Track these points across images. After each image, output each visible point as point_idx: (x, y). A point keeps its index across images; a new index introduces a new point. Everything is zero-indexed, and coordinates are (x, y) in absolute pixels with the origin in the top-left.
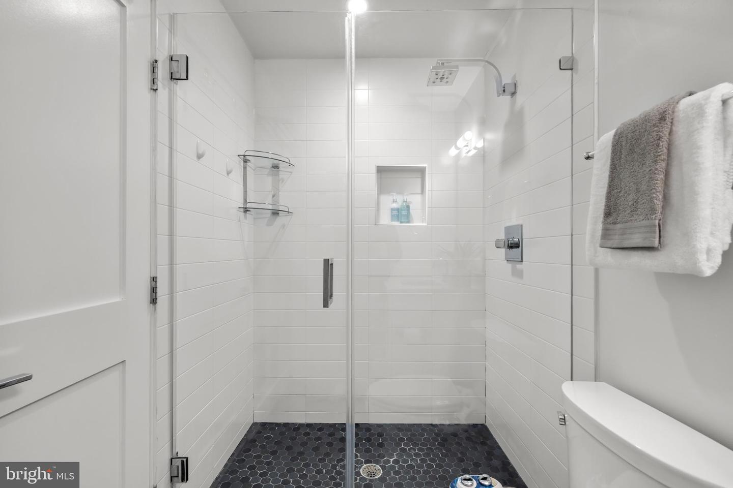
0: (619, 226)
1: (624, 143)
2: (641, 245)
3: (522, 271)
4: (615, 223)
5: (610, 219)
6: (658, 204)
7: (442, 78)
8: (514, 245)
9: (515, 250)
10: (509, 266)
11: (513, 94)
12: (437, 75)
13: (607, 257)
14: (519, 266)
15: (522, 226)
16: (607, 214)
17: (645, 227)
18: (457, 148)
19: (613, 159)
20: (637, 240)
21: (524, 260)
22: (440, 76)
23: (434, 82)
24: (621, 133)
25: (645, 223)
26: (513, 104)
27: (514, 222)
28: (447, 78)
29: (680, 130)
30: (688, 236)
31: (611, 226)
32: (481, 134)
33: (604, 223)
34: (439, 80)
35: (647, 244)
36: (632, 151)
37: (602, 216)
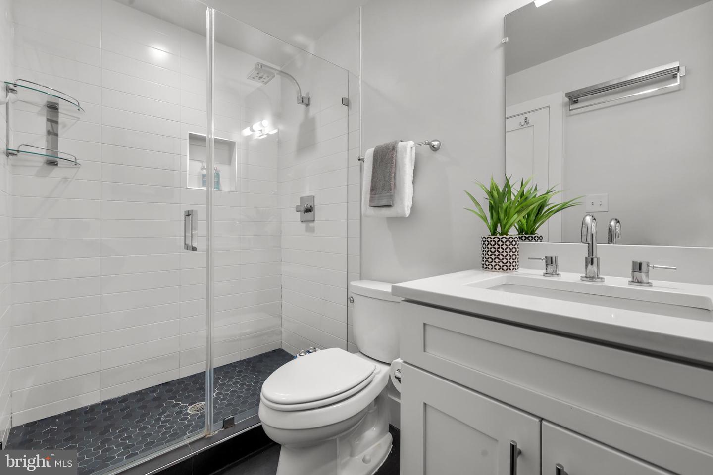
0: (377, 196)
1: (378, 156)
2: (386, 204)
3: (314, 227)
4: (375, 194)
5: (373, 193)
6: (392, 186)
7: (261, 77)
8: (309, 210)
9: (309, 213)
10: (304, 225)
11: (308, 105)
12: (258, 74)
13: (372, 211)
14: (311, 224)
15: (314, 197)
16: (372, 190)
17: (388, 196)
18: (252, 130)
19: (374, 163)
20: (384, 202)
21: (315, 219)
22: (260, 75)
23: (253, 78)
24: (377, 151)
25: (388, 194)
26: (307, 112)
27: (307, 193)
28: (264, 79)
29: (399, 156)
30: (402, 200)
31: (374, 196)
32: (275, 124)
33: (371, 194)
34: (258, 78)
35: (388, 204)
36: (382, 161)
37: (370, 190)
